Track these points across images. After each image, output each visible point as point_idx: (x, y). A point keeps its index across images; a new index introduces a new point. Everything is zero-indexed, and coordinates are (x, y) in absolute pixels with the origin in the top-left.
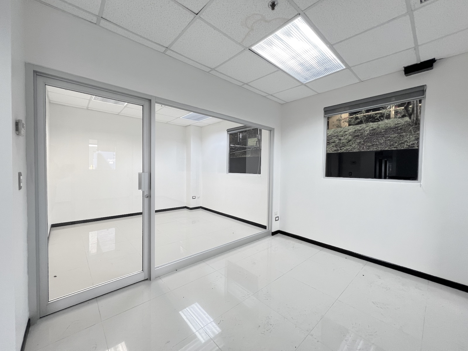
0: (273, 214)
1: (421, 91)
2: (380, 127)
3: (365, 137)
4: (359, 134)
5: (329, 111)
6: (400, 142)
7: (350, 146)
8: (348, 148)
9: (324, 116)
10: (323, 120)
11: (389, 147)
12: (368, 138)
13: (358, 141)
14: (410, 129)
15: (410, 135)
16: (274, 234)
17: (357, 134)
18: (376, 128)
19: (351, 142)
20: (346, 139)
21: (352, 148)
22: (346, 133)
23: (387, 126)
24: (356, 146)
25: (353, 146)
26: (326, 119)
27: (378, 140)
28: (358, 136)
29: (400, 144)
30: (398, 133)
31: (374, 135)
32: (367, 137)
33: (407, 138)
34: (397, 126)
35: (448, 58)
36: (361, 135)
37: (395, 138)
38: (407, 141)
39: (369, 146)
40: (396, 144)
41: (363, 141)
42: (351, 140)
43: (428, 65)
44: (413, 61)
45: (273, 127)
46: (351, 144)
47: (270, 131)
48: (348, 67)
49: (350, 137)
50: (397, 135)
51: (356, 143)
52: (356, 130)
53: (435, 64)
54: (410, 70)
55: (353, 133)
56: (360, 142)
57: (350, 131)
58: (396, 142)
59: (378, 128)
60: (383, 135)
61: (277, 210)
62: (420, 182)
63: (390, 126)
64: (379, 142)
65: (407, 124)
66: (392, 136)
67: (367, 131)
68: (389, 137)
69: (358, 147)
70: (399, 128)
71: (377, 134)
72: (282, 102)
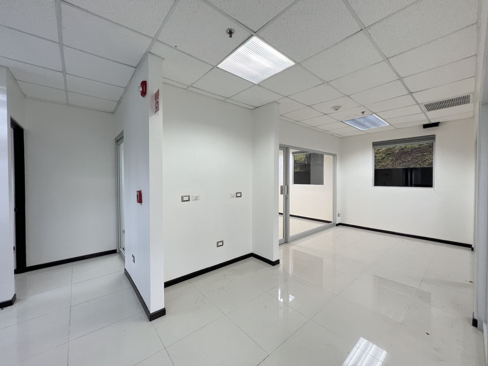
0: (337, 212)
1: (433, 137)
2: (407, 147)
3: (396, 156)
4: (391, 152)
5: (375, 144)
6: (423, 160)
7: (385, 162)
8: (383, 164)
9: (373, 148)
10: (372, 151)
11: (415, 164)
12: (399, 156)
13: (391, 158)
14: (430, 150)
15: (430, 155)
16: (338, 225)
17: (390, 152)
18: (404, 148)
19: (385, 159)
20: (380, 156)
21: (386, 164)
22: (380, 151)
23: (413, 147)
24: (390, 163)
25: (388, 162)
26: (374, 149)
27: (406, 158)
28: (390, 154)
29: (423, 162)
30: (421, 153)
31: (403, 154)
32: (397, 155)
33: (428, 157)
34: (420, 147)
35: (447, 121)
36: (392, 153)
37: (419, 156)
38: (427, 159)
39: (400, 163)
40: (420, 162)
41: (394, 158)
42: (385, 158)
43: (436, 124)
44: (427, 122)
45: (336, 154)
46: (385, 161)
47: (334, 156)
48: (390, 124)
49: (384, 155)
50: (420, 154)
51: (389, 160)
52: (387, 149)
53: (440, 124)
54: (426, 126)
55: (386, 151)
56: (392, 160)
57: (383, 149)
58: (420, 160)
59: (406, 147)
60: (410, 154)
61: (339, 209)
62: (434, 188)
63: (415, 147)
64: (407, 160)
65: (428, 145)
66: (417, 155)
67: (397, 150)
68: (415, 155)
69: (392, 163)
70: (422, 149)
71: (405, 153)
72: (340, 137)
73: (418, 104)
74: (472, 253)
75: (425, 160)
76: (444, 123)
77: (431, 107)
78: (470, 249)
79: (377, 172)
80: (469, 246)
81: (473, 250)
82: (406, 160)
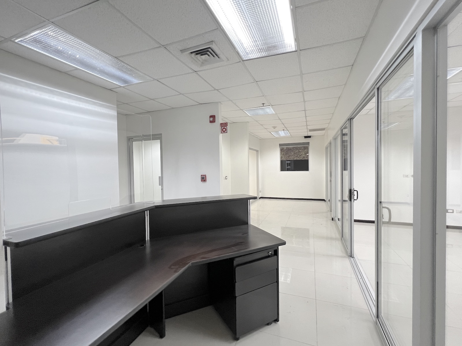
0: (259, 189)
1: (308, 143)
5: (280, 145)
9: (279, 147)
13: (283, 153)
16: (260, 198)
21: (284, 157)
26: (280, 149)
35: (314, 136)
43: (310, 137)
44: (306, 135)
47: (257, 151)
48: (290, 135)
54: (306, 137)
56: (283, 154)
62: (309, 172)
71: (290, 150)
72: (260, 138)
73: (307, 129)
74: (325, 203)
75: (300, 155)
76: (312, 136)
77: (310, 130)
78: (324, 201)
79: (282, 162)
80: (324, 200)
81: (325, 201)
82: (291, 155)
